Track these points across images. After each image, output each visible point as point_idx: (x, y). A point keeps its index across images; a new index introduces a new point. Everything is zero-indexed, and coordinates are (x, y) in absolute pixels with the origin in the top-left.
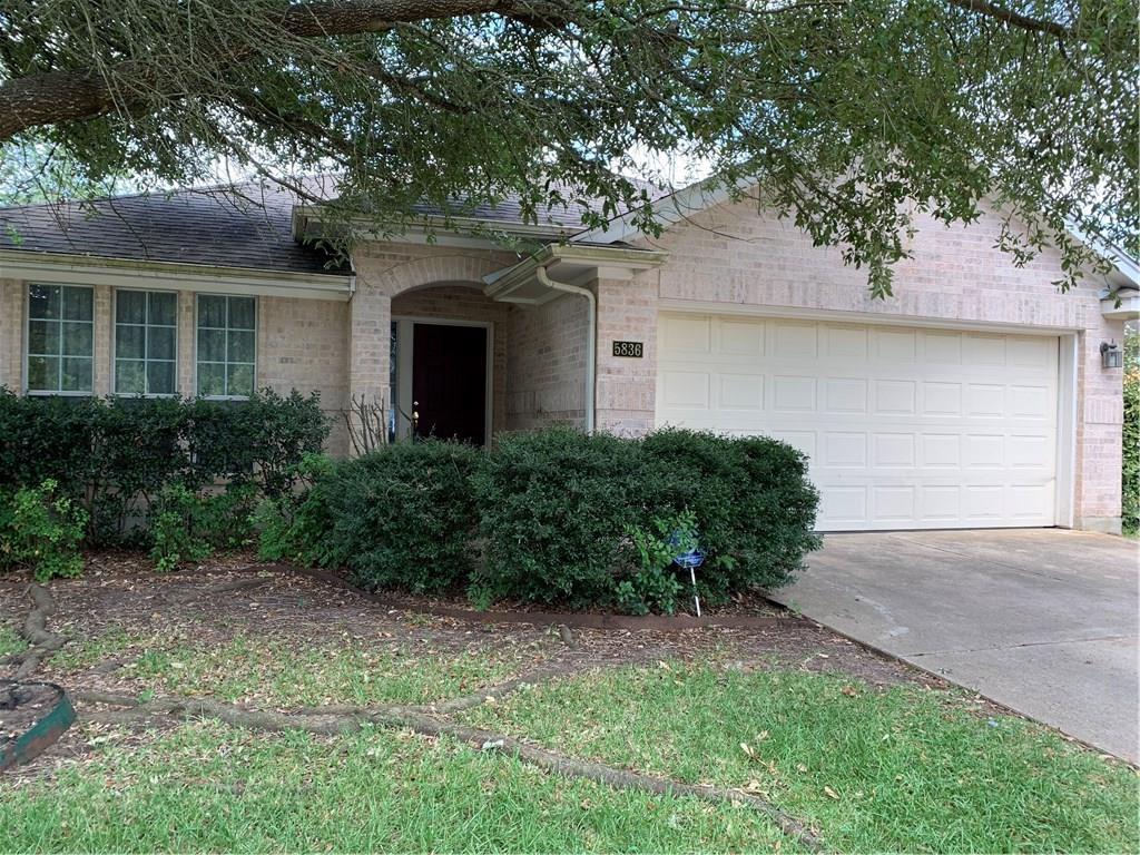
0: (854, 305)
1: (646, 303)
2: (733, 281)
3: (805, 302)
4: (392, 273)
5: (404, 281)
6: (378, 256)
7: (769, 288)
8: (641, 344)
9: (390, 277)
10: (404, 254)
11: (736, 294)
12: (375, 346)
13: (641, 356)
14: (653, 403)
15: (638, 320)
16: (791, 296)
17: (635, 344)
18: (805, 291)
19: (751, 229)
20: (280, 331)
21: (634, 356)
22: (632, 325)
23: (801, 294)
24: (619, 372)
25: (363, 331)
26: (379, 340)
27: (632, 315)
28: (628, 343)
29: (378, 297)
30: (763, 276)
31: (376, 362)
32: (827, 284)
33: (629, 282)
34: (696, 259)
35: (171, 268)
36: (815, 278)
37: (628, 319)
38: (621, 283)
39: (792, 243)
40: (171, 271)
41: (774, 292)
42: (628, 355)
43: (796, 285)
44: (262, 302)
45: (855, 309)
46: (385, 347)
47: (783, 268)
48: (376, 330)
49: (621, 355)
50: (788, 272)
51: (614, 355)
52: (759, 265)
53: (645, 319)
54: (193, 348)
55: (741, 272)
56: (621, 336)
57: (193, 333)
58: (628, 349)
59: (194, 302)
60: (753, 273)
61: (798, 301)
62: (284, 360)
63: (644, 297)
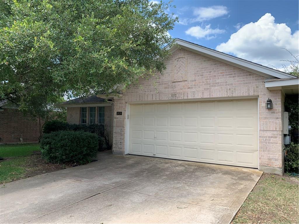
2: (139, 96)
3: (156, 99)
7: (147, 97)
8: (122, 112)
11: (140, 99)
13: (122, 115)
19: (143, 83)
20: (107, 112)
21: (120, 115)
22: (120, 108)
23: (155, 97)
24: (118, 118)
27: (120, 106)
32: (161, 94)
34: (132, 92)
41: (149, 97)
43: (153, 95)
44: (105, 107)
45: (169, 99)
50: (152, 92)
51: (117, 115)
53: (123, 107)
54: (97, 116)
55: (141, 94)
56: (118, 111)
57: (98, 113)
58: (120, 113)
59: (98, 108)
60: (144, 93)
61: (154, 99)
62: (108, 117)
63: (122, 102)
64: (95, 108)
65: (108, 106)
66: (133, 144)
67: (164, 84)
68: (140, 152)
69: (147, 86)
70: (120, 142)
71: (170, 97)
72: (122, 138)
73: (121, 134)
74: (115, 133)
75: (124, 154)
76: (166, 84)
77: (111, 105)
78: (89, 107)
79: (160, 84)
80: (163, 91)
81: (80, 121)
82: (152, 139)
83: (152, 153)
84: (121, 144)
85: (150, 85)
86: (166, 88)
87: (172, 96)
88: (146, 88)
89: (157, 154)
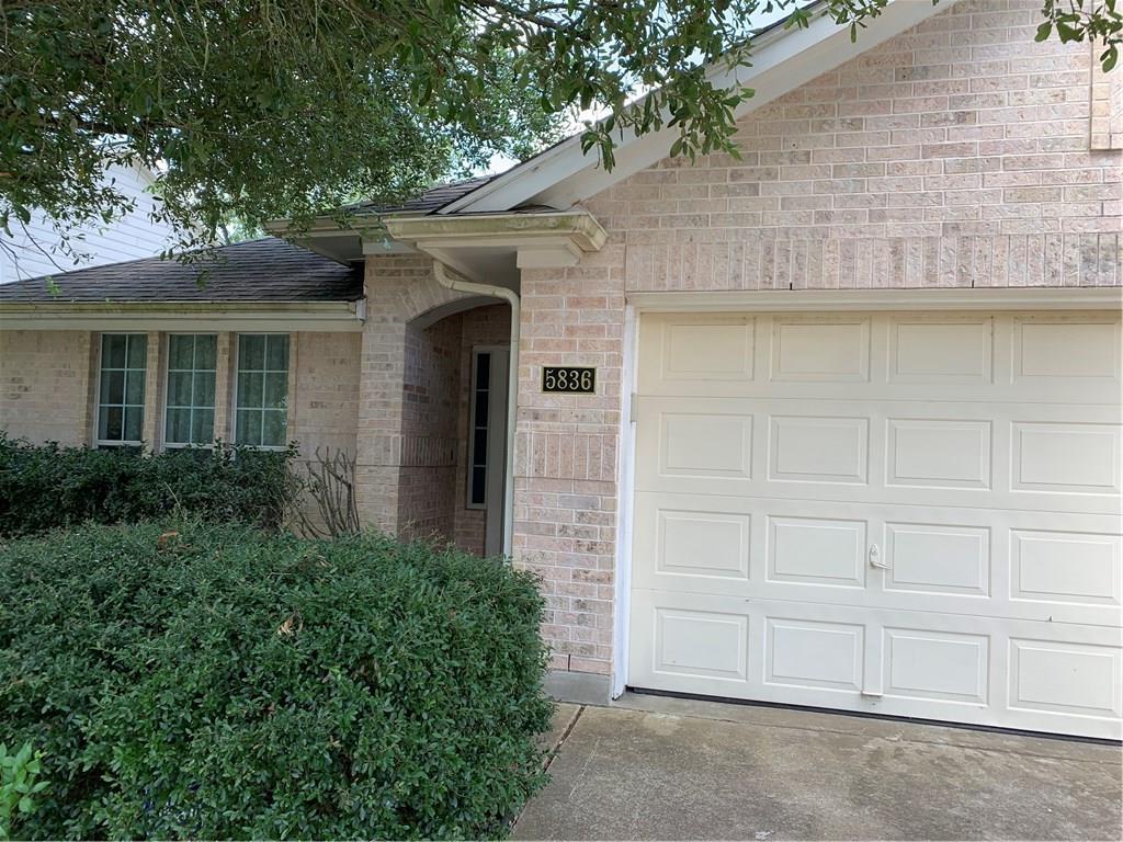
0: (1055, 274)
1: (601, 301)
2: (769, 251)
3: (930, 276)
4: (406, 293)
5: (420, 302)
6: (392, 274)
7: (848, 257)
8: (592, 370)
9: (404, 298)
10: (423, 268)
11: (776, 273)
12: (386, 386)
13: (592, 390)
14: (610, 467)
15: (588, 330)
16: (897, 268)
17: (581, 370)
18: (931, 256)
19: (808, 153)
20: (311, 371)
21: (580, 390)
22: (578, 339)
23: (922, 261)
24: (553, 416)
25: (373, 368)
26: (391, 377)
27: (579, 323)
28: (569, 370)
29: (391, 324)
30: (835, 235)
31: (386, 404)
32: (985, 239)
33: (571, 271)
34: (694, 220)
35: (174, 307)
36: (956, 227)
37: (571, 331)
38: (558, 273)
39: (900, 168)
40: (176, 311)
41: (859, 263)
42: (568, 390)
43: (908, 246)
44: (293, 340)
45: (1061, 281)
46: (397, 386)
47: (882, 216)
48: (388, 365)
49: (556, 389)
50: (890, 223)
51: (545, 389)
52: (827, 217)
53: (600, 330)
54: (229, 394)
55: (786, 232)
56: (557, 358)
57: (230, 377)
58: (569, 380)
59: (232, 343)
60: (813, 232)
61: (914, 275)
62: (314, 405)
63: (598, 292)
64: (212, 339)
65: (313, 335)
66: (668, 615)
67: (1007, 164)
68: (735, 673)
69: (838, 171)
70: (581, 605)
71: (1067, 266)
72: (596, 570)
73: (586, 541)
74: (530, 528)
75: (605, 695)
76: (1027, 163)
77: (356, 327)
78: (162, 334)
79: (963, 168)
80: (995, 218)
81: (89, 424)
82: (852, 581)
83: (850, 685)
84: (581, 620)
85: (875, 170)
86: (1024, 194)
87: (1087, 260)
88: (832, 188)
89: (893, 689)
